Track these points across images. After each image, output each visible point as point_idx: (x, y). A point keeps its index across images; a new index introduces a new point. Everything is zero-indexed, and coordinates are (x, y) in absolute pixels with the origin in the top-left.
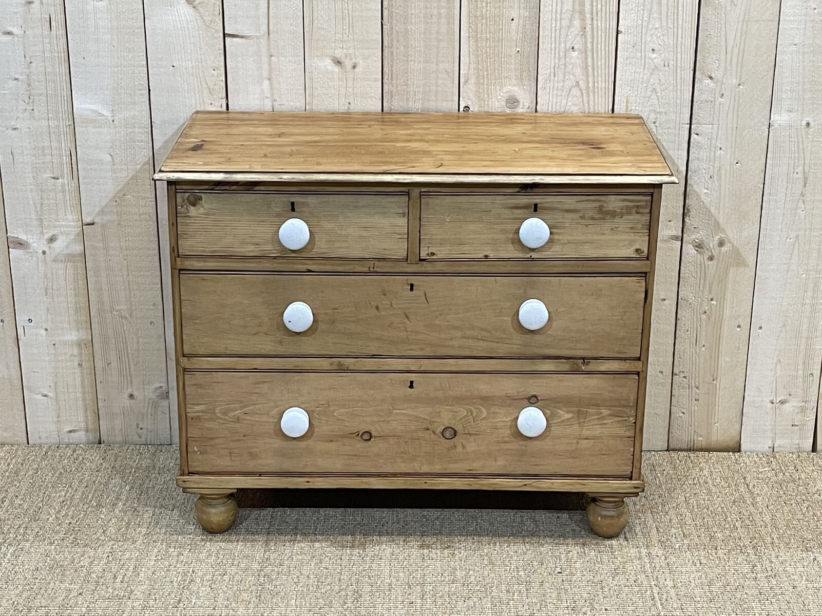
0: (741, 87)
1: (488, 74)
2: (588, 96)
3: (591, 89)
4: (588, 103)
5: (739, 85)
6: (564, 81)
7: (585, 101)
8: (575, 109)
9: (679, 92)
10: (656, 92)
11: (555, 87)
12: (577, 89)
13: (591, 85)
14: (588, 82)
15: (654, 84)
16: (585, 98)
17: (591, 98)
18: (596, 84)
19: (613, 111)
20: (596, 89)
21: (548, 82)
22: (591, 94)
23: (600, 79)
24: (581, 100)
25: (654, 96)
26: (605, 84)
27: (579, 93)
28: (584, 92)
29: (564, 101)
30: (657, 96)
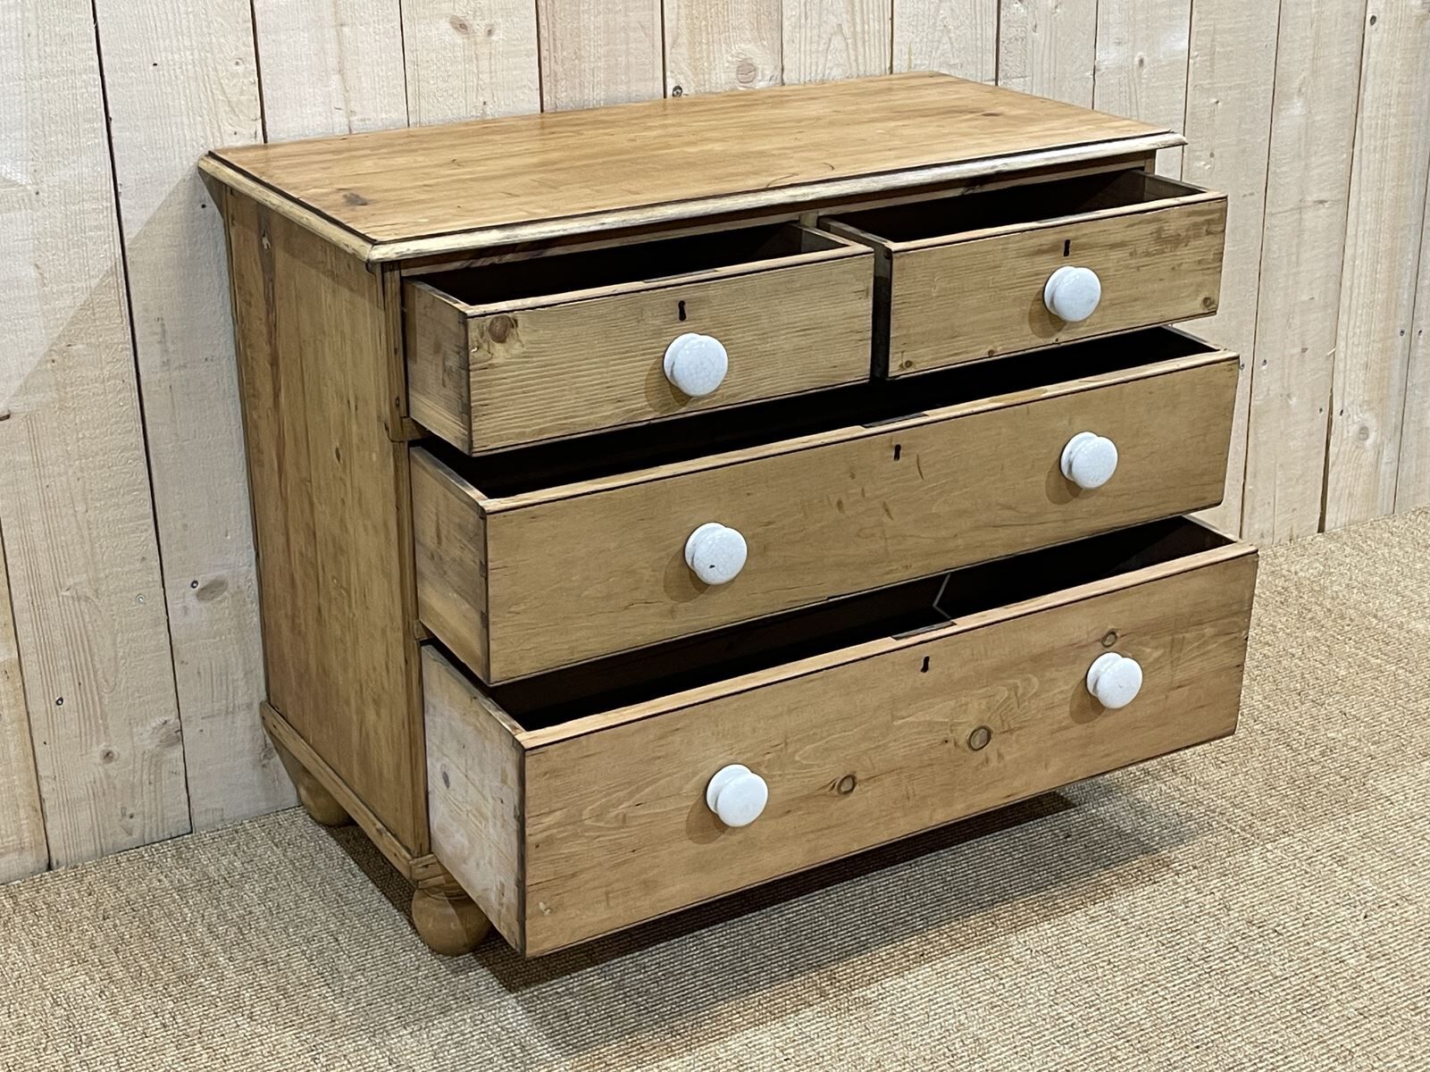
0: (1058, 10)
1: (706, 26)
2: (856, 49)
3: (860, 36)
4: (856, 60)
5: (1056, 7)
6: (820, 26)
7: (853, 58)
8: (837, 73)
9: (979, 28)
10: (949, 31)
11: (808, 39)
12: (839, 37)
13: (859, 28)
14: (854, 25)
15: (945, 18)
16: (851, 52)
17: (861, 50)
18: (866, 26)
19: (891, 73)
20: (866, 36)
21: (797, 30)
22: (860, 43)
23: (871, 16)
24: (845, 55)
25: (945, 39)
26: (877, 26)
27: (842, 46)
28: (849, 41)
29: (822, 60)
30: (950, 38)
